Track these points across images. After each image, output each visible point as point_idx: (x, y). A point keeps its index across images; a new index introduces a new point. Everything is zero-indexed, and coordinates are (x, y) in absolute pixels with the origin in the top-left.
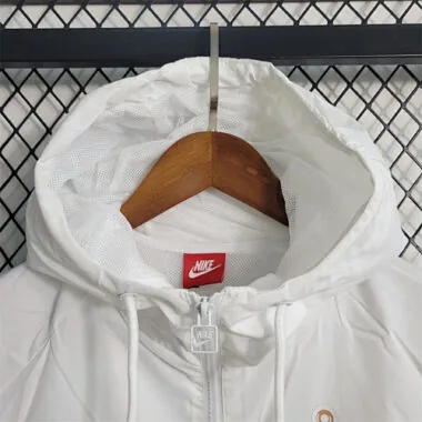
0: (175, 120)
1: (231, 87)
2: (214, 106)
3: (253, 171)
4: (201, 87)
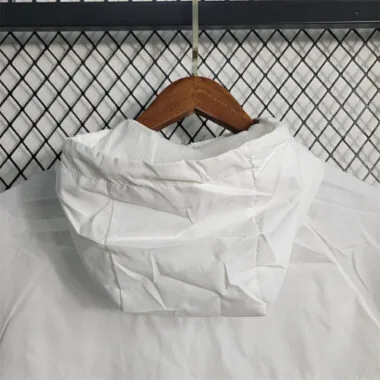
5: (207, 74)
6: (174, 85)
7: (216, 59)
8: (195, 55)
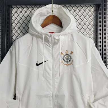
0: (47, 13)
1: (55, 9)
2: (53, 11)
3: (58, 21)
4: (51, 9)
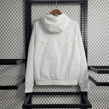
5: (58, 9)
6: (54, 10)
7: (59, 7)
8: (56, 7)
